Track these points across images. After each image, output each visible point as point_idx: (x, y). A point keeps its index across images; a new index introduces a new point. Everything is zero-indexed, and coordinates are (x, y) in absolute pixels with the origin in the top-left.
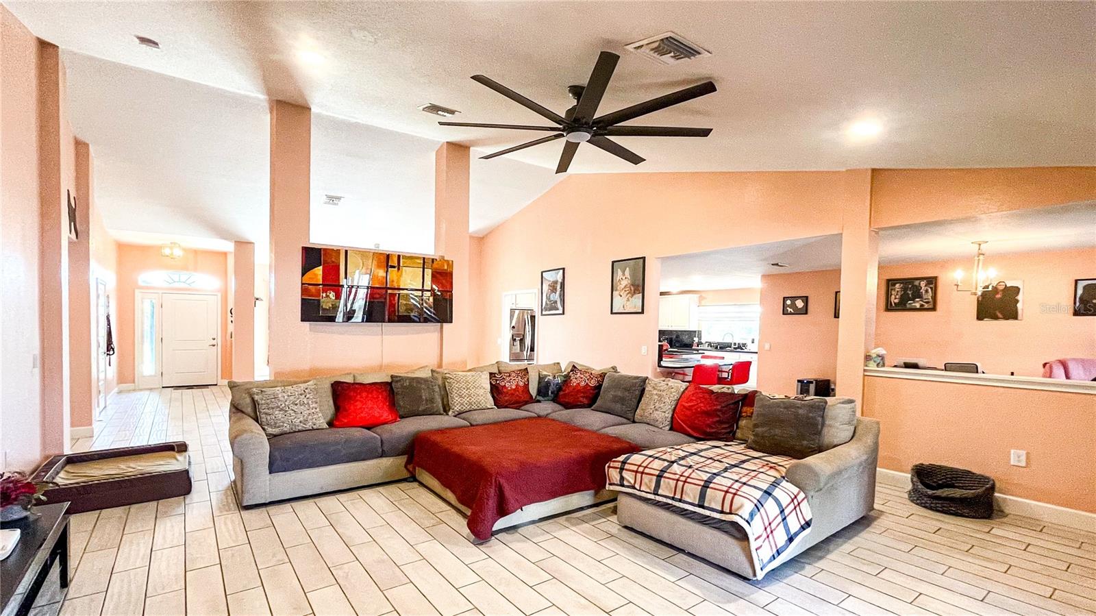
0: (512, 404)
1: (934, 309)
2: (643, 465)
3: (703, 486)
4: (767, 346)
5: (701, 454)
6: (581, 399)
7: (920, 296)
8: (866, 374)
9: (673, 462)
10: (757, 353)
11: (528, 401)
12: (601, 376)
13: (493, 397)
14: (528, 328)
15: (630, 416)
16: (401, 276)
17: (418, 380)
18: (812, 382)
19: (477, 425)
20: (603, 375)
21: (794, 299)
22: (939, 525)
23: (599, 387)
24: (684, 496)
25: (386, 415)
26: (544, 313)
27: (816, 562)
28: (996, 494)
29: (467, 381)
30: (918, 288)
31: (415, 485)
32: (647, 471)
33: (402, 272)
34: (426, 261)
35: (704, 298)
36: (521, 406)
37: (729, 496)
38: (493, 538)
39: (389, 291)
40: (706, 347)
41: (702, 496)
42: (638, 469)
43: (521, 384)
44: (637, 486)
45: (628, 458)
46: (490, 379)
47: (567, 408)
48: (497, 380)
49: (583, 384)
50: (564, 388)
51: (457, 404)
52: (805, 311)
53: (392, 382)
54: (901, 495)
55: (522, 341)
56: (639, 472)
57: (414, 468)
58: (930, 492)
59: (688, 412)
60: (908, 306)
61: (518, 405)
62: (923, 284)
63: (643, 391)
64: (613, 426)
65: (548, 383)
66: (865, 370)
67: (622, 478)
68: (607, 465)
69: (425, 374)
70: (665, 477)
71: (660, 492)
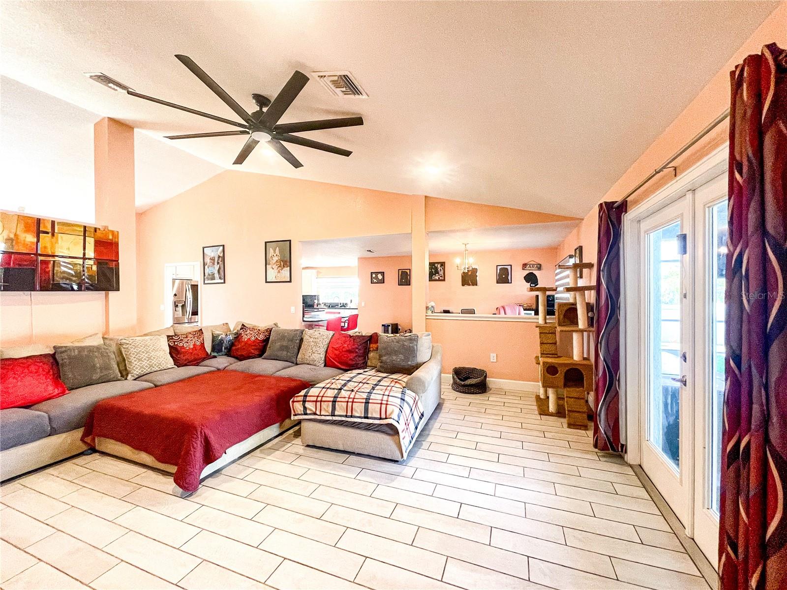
0: (192, 361)
1: (444, 280)
2: (320, 395)
3: (365, 403)
4: (363, 304)
5: (353, 380)
6: (253, 351)
7: (438, 273)
8: (427, 318)
9: (340, 389)
10: (357, 309)
11: (205, 358)
12: (267, 331)
13: (172, 357)
14: (190, 295)
15: (294, 360)
16: (57, 242)
17: (91, 349)
18: (390, 326)
19: (162, 385)
20: (269, 331)
21: (377, 273)
22: (470, 401)
23: (266, 340)
24: (353, 412)
25: (51, 389)
26: (206, 282)
27: (426, 438)
28: (487, 379)
29: (146, 345)
30: (436, 269)
31: (96, 455)
32: (324, 399)
33: (57, 239)
34: (87, 229)
35: (320, 273)
36: (200, 363)
37: (384, 406)
38: (200, 486)
39: (40, 258)
40: (322, 306)
41: (366, 410)
42: (317, 399)
43: (198, 343)
44: (318, 413)
45: (307, 392)
46: (168, 341)
47: (241, 360)
48: (174, 342)
49: (253, 339)
50: (236, 344)
51: (136, 367)
52: (382, 281)
53: (55, 352)
54: (448, 387)
55: (183, 306)
56: (318, 401)
57: (93, 440)
58: (463, 383)
59: (337, 352)
60: (433, 279)
61: (196, 362)
62: (439, 266)
63: (302, 340)
64: (283, 369)
65: (221, 342)
66: (426, 316)
67: (305, 408)
68: (291, 400)
69: (97, 341)
70: (338, 401)
71: (336, 413)
